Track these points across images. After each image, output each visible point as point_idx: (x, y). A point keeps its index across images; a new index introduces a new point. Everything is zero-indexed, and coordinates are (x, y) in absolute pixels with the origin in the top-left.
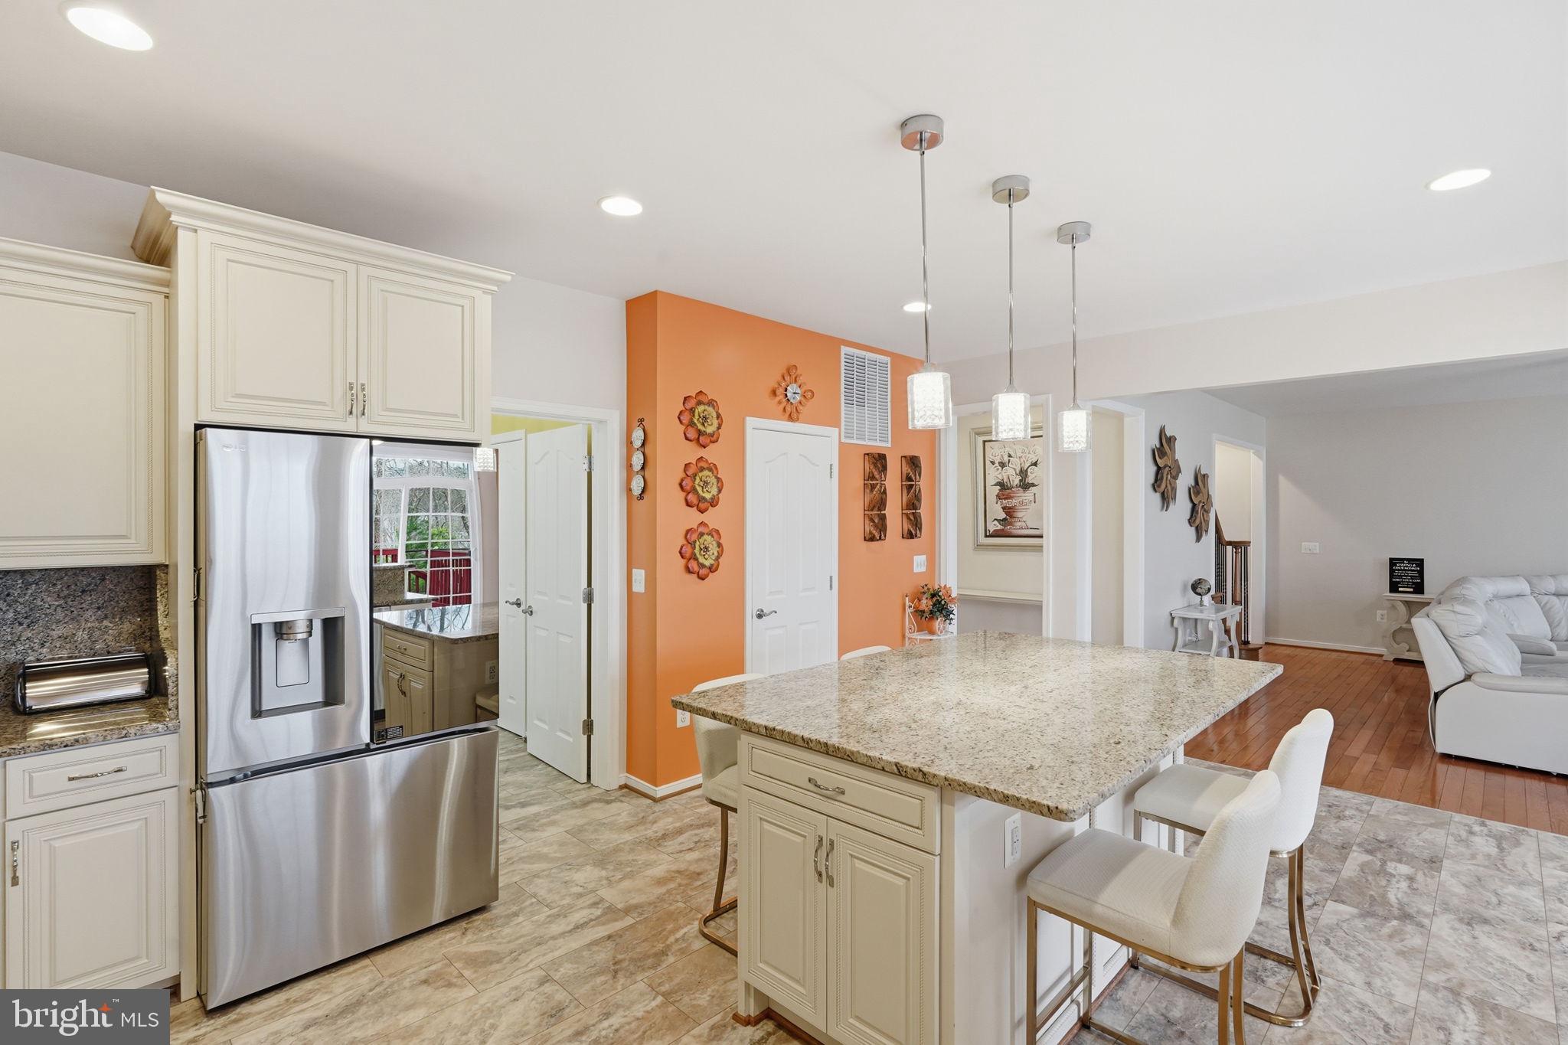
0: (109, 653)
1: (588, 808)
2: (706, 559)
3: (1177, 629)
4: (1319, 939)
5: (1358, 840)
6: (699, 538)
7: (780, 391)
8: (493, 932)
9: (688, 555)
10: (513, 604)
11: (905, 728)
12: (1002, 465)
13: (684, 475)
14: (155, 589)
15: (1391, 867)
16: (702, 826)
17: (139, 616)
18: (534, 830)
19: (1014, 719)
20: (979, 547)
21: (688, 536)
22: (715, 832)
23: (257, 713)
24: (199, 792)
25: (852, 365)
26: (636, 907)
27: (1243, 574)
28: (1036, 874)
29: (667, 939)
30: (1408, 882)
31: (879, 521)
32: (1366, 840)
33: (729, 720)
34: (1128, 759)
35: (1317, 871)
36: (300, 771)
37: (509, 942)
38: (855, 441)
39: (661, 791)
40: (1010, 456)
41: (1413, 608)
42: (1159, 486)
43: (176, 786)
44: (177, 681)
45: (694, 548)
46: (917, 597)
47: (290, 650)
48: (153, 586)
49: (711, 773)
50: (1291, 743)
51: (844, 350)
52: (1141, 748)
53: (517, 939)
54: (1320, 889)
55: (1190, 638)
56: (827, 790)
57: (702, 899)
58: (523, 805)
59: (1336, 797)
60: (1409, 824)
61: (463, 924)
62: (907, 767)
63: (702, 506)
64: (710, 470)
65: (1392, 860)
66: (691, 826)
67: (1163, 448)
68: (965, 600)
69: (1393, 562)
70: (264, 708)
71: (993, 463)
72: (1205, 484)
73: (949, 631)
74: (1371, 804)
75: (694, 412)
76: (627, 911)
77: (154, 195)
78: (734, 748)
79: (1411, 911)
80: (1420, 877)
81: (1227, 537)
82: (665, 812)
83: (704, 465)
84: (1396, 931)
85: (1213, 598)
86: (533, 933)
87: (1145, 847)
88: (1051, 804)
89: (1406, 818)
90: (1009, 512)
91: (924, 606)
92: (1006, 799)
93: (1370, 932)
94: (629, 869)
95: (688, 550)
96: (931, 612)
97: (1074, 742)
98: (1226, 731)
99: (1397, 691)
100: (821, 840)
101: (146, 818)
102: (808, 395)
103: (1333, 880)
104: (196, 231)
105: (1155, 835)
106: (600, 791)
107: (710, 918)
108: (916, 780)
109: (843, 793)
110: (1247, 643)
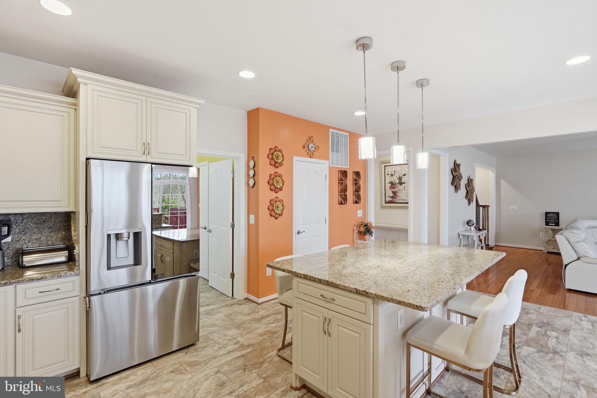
0: (53, 245)
1: (233, 306)
2: (278, 211)
3: (461, 239)
4: (521, 360)
5: (535, 322)
6: (275, 203)
7: (306, 146)
8: (197, 353)
9: (271, 209)
10: (203, 228)
11: (358, 275)
12: (392, 175)
13: (269, 179)
14: (71, 221)
15: (549, 333)
16: (277, 314)
17: (65, 231)
18: (212, 315)
19: (401, 272)
20: (383, 207)
21: (271, 202)
22: (282, 317)
23: (109, 268)
24: (87, 298)
25: (334, 136)
26: (252, 345)
27: (486, 218)
28: (409, 333)
29: (264, 357)
30: (556, 339)
31: (344, 197)
32: (538, 322)
33: (289, 272)
34: (447, 288)
35: (519, 334)
36: (122, 291)
37: (204, 357)
38: (335, 166)
39: (260, 300)
40: (395, 172)
41: (555, 232)
42: (454, 183)
43: (78, 296)
44: (79, 256)
45: (273, 207)
46: (359, 226)
47: (121, 244)
48: (70, 220)
49: (281, 293)
50: (511, 282)
51: (331, 130)
52: (452, 284)
53: (206, 356)
54: (521, 341)
55: (466, 243)
56: (328, 299)
57: (277, 342)
58: (208, 305)
59: (526, 305)
60: (555, 316)
61: (186, 350)
62: (360, 290)
63: (276, 190)
64: (279, 177)
65: (549, 330)
66: (272, 314)
67: (456, 168)
68: (378, 228)
69: (547, 214)
70: (111, 266)
71: (388, 174)
72: (472, 183)
73: (371, 239)
74: (540, 308)
75: (273, 154)
76: (249, 346)
77: (72, 71)
78: (291, 283)
79: (557, 350)
80: (561, 337)
81: (481, 204)
82: (263, 309)
83: (277, 174)
84: (552, 358)
85: (475, 227)
86: (213, 354)
87: (452, 323)
88: (418, 304)
89: (554, 314)
90: (395, 193)
91: (362, 230)
92: (399, 303)
93: (541, 358)
94: (249, 330)
95: (271, 207)
96: (365, 232)
97: (425, 281)
98: (480, 280)
99: (549, 264)
100: (325, 319)
101: (68, 308)
102: (317, 148)
103: (526, 338)
104: (86, 85)
105: (455, 318)
106: (237, 300)
107: (280, 349)
108: (364, 295)
109: (334, 300)
110: (488, 245)
